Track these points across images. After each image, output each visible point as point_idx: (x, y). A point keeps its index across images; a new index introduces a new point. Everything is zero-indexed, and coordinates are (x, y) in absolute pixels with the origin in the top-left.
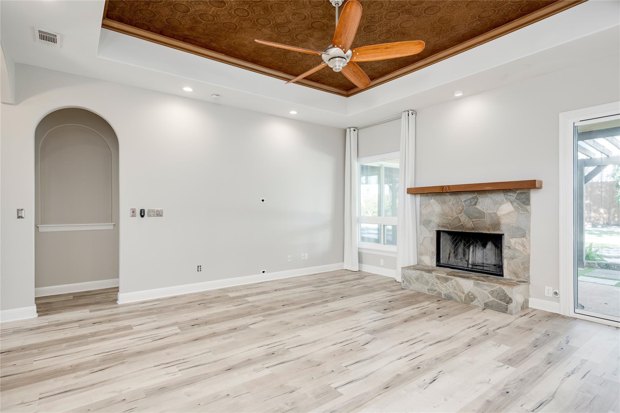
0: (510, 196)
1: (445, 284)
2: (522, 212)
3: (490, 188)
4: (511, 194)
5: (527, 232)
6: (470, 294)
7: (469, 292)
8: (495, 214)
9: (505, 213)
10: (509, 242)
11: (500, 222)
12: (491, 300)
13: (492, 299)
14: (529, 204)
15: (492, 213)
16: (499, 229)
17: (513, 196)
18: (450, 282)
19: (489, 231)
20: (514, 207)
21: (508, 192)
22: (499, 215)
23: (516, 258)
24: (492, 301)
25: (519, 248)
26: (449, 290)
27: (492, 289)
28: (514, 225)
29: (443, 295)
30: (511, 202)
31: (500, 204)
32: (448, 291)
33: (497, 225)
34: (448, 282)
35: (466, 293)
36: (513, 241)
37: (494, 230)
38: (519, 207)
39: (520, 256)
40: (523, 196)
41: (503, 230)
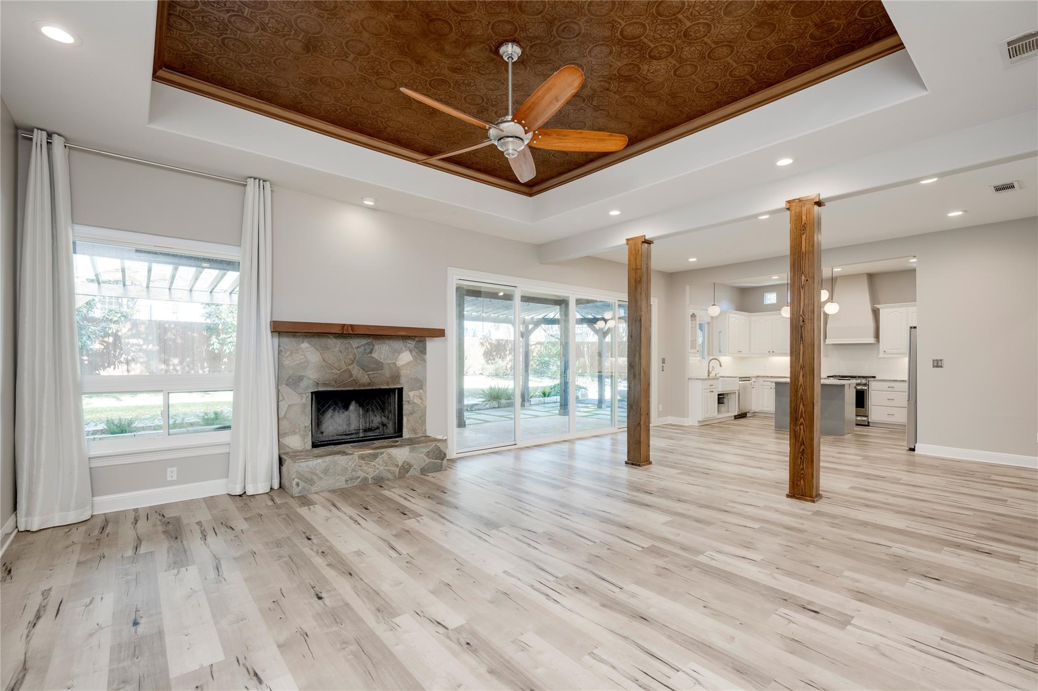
0: (409, 343)
1: (373, 463)
2: (420, 362)
3: (404, 333)
4: (411, 342)
5: (424, 383)
6: (406, 464)
7: (405, 462)
8: (395, 364)
9: (404, 363)
10: (409, 395)
11: (399, 373)
12: (427, 462)
13: (428, 460)
14: (425, 354)
15: (391, 363)
16: (399, 383)
17: (411, 344)
18: (380, 459)
19: (388, 386)
20: (413, 356)
21: (407, 338)
22: (398, 366)
23: (414, 413)
24: (428, 464)
25: (417, 401)
26: (378, 469)
27: (428, 450)
28: (413, 376)
29: (370, 480)
30: (411, 351)
31: (400, 353)
32: (377, 471)
33: (396, 377)
34: (378, 459)
35: (400, 464)
36: (411, 394)
37: (394, 384)
38: (417, 357)
39: (418, 410)
40: (421, 345)
41: (404, 383)
